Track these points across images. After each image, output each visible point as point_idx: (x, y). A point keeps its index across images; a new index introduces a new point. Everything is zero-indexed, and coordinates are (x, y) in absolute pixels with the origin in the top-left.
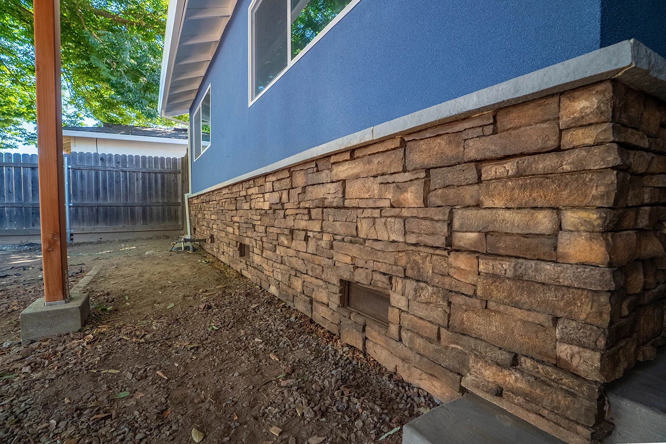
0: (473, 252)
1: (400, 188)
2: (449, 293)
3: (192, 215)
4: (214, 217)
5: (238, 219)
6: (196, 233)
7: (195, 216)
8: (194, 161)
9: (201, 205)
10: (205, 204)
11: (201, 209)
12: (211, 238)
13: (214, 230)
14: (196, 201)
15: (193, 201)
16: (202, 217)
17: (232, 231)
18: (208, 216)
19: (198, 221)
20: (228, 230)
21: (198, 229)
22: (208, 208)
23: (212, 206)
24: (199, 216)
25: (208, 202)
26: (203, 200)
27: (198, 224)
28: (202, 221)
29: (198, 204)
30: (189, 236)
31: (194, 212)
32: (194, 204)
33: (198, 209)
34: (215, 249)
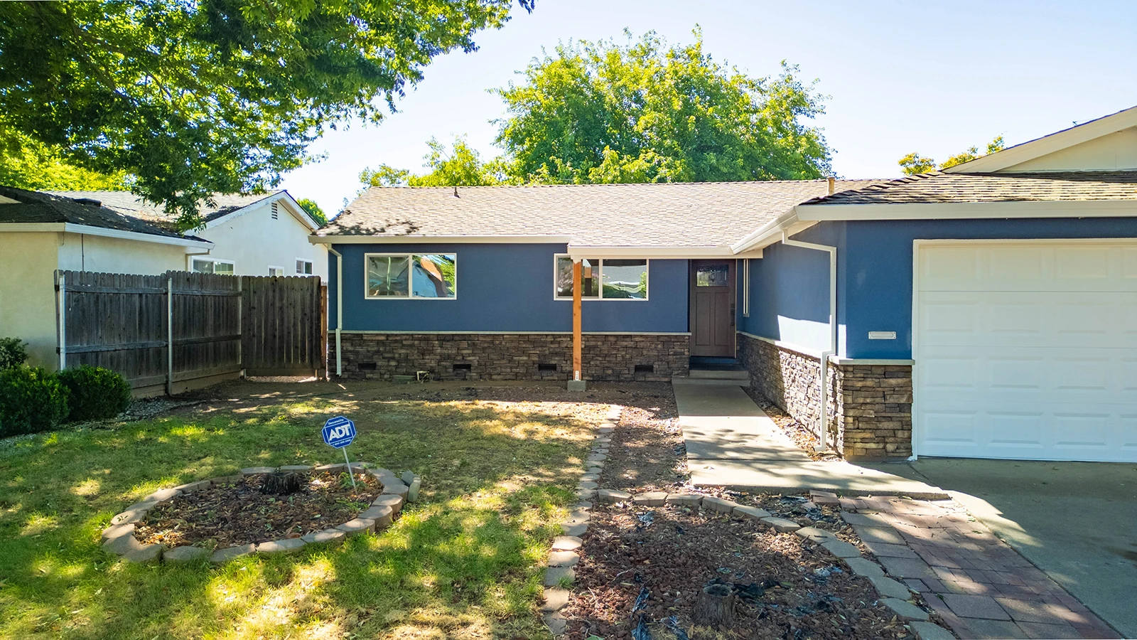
0: (672, 355)
1: (658, 344)
2: (668, 363)
3: (350, 351)
4: (470, 352)
5: (538, 352)
6: (377, 368)
7: (377, 352)
8: (366, 298)
9: (416, 342)
10: (437, 342)
11: (412, 346)
12: (456, 367)
13: (471, 361)
14: (383, 338)
15: (365, 338)
16: (416, 352)
17: (525, 358)
18: (446, 352)
19: (397, 356)
20: (515, 358)
21: (393, 363)
22: (448, 345)
23: (464, 344)
24: (403, 351)
25: (448, 341)
26: (426, 339)
27: (393, 358)
28: (418, 356)
29: (399, 341)
30: (339, 372)
31: (365, 348)
32: (372, 341)
33: (392, 345)
34: (475, 374)
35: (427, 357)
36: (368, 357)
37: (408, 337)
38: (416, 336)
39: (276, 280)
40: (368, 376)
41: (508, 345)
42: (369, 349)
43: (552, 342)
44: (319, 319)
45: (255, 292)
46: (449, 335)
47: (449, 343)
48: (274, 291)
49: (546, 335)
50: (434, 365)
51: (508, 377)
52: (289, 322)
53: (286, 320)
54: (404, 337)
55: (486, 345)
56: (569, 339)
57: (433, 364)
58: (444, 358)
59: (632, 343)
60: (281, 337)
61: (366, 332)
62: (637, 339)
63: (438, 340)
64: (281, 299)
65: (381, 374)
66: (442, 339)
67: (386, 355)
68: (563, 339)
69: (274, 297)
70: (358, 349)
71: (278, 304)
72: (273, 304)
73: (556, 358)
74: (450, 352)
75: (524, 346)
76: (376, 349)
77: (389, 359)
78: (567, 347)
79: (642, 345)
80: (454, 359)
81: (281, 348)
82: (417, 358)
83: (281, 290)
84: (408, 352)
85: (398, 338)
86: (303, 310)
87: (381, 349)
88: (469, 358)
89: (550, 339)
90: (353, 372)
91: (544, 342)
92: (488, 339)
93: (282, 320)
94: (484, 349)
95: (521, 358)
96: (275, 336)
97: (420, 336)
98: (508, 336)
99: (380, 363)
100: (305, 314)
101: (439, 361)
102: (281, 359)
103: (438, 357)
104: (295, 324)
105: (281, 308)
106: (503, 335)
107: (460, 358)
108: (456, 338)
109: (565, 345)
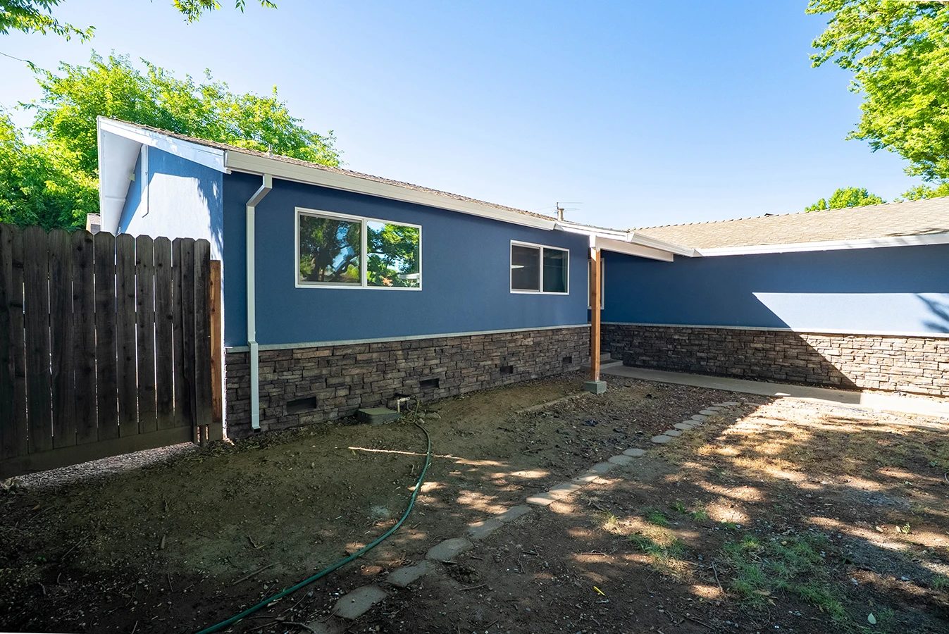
1: (574, 336)
2: (579, 352)
3: (272, 382)
4: (438, 361)
5: (499, 354)
6: (320, 403)
7: (317, 378)
8: (297, 286)
9: (375, 355)
10: (400, 352)
11: (369, 362)
12: (424, 384)
13: (439, 373)
14: (327, 353)
15: (299, 356)
16: (375, 370)
17: (490, 362)
18: (412, 365)
19: (348, 379)
20: (482, 364)
21: (342, 392)
22: (413, 355)
23: (431, 351)
24: (357, 371)
25: (416, 349)
26: (387, 349)
27: (342, 385)
28: (379, 375)
29: (351, 357)
30: (256, 424)
31: (300, 372)
32: (309, 360)
33: (340, 363)
34: (443, 391)
35: (389, 376)
36: (303, 389)
37: (363, 348)
38: (375, 346)
39: (89, 241)
40: (303, 420)
41: (474, 348)
42: (306, 374)
43: (510, 342)
44: (206, 325)
45: (17, 265)
46: (416, 341)
47: (415, 352)
48: (83, 265)
49: (506, 333)
50: (398, 386)
51: (475, 388)
52: (128, 336)
53: (118, 330)
54: (358, 348)
55: (454, 351)
56: (522, 336)
57: (396, 384)
58: (411, 373)
59: (561, 336)
60: (107, 370)
61: (303, 345)
62: (564, 332)
63: (402, 350)
64: (105, 284)
65: (325, 413)
66: (408, 347)
67: (333, 381)
68: (518, 337)
69: (85, 279)
70: (287, 376)
71: (95, 296)
72: (82, 296)
73: (513, 359)
74: (416, 364)
75: (488, 347)
76: (316, 372)
77: (336, 387)
78: (521, 345)
79: (567, 337)
80: (421, 374)
81: (107, 397)
82: (376, 379)
83: (105, 266)
84: (365, 371)
85: (349, 351)
86: (164, 307)
87: (324, 372)
88: (437, 371)
89: (509, 338)
90: (278, 419)
91: (504, 342)
92: (456, 343)
93: (108, 333)
94: (452, 355)
95: (486, 363)
96: (88, 370)
97: (380, 345)
98: (476, 338)
99: (322, 396)
100: (170, 318)
101: (404, 379)
102: (108, 415)
103: (403, 374)
104: (144, 340)
105: (106, 305)
106: (470, 336)
107: (427, 371)
108: (423, 345)
109: (519, 343)
